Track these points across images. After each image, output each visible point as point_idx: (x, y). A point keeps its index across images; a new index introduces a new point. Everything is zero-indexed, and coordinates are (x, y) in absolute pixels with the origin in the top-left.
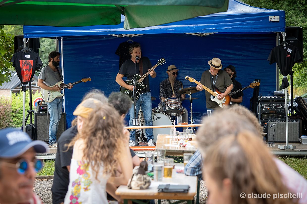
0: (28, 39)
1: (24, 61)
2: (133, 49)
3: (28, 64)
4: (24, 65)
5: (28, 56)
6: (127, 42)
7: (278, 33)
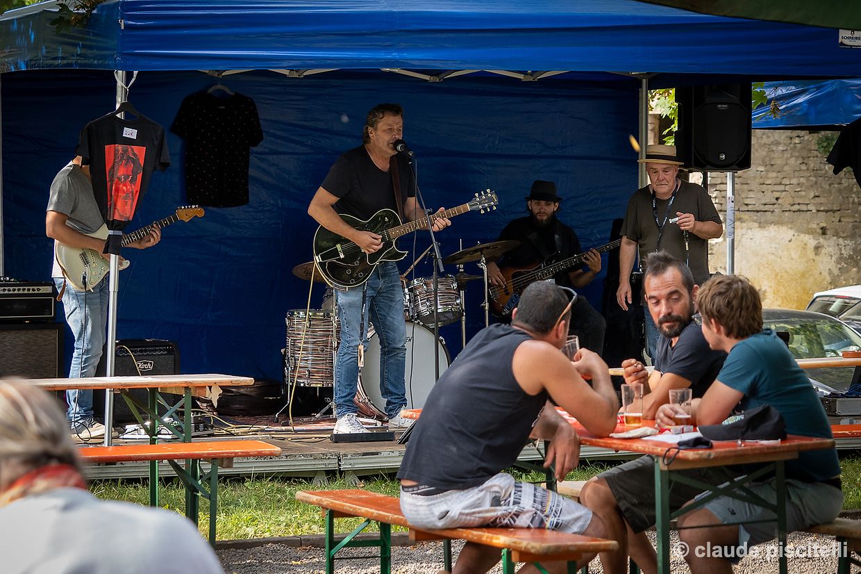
0: (136, 73)
1: (120, 147)
2: (381, 116)
3: (129, 158)
4: (120, 161)
5: (130, 133)
6: (210, 91)
7: (644, 80)
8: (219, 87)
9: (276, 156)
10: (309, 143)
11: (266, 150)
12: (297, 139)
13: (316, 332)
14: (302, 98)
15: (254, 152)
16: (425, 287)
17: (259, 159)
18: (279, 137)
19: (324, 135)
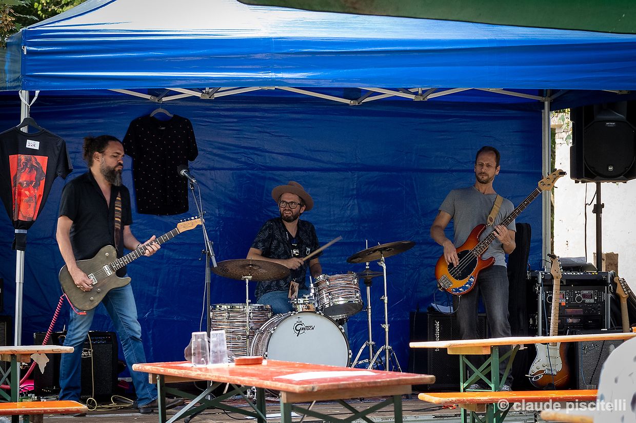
0: (37, 92)
1: (23, 157)
3: (32, 166)
4: (23, 169)
6: (152, 115)
8: (161, 110)
9: (213, 172)
10: (243, 159)
11: (204, 167)
12: (232, 156)
13: (234, 322)
14: (235, 120)
15: (193, 168)
16: (327, 282)
17: (198, 174)
18: (215, 155)
19: (256, 152)
